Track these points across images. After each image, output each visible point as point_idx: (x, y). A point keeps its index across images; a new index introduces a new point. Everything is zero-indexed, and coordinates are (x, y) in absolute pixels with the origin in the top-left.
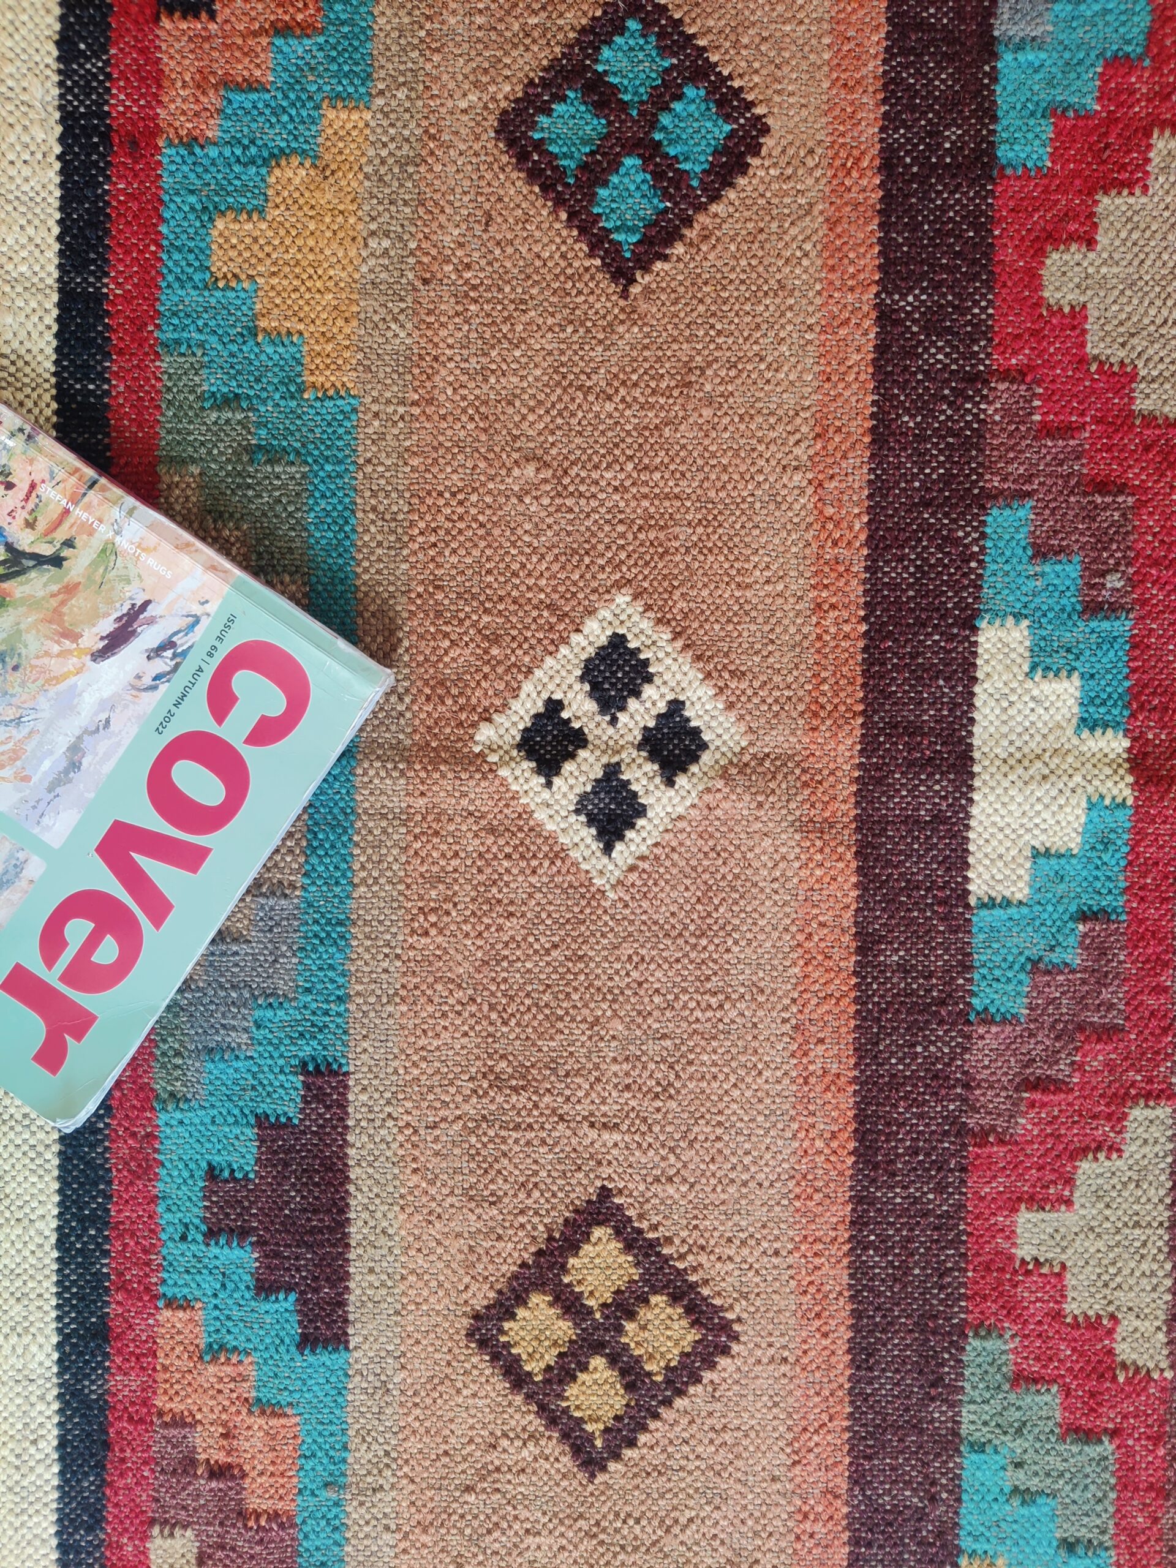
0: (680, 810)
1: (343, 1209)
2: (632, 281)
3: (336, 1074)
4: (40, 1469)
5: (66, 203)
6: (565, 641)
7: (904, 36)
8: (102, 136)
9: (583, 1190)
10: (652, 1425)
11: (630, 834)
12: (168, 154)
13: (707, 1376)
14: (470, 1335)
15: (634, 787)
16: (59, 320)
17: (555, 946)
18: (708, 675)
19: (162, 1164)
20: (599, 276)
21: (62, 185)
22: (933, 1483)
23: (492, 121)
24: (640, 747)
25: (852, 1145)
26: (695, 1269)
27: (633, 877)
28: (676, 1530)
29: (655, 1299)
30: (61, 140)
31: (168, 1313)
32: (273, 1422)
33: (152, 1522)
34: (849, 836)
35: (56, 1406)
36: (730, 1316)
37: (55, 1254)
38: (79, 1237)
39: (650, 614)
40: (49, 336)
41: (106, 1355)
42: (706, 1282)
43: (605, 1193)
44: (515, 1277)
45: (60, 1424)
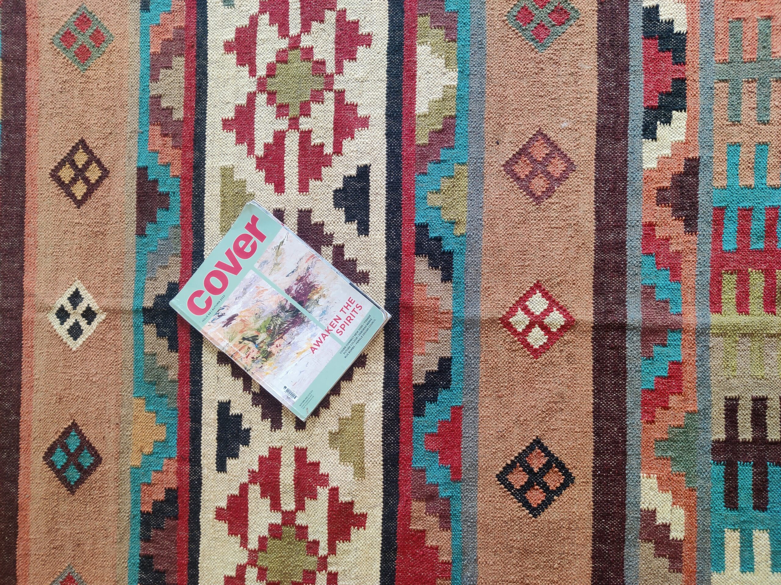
0: (60, 299)
1: (137, 201)
2: (72, 423)
3: (139, 235)
4: (210, 133)
5: (200, 445)
6: (87, 339)
7: (15, 479)
8: (192, 461)
9: (83, 208)
10: (68, 152)
11: (72, 293)
12: (175, 455)
13: (56, 164)
14: (109, 172)
15: (70, 304)
16: (201, 416)
17: (89, 266)
18: (55, 331)
19: (180, 211)
20: (79, 425)
21: (201, 449)
22: (7, 140)
23: (103, 462)
24: (70, 314)
25: (25, 220)
26: (59, 190)
27: (71, 283)
28: (64, 126)
29: (67, 182)
30: (201, 460)
31: (178, 174)
32: (153, 148)
33: (183, 121)
34: (25, 293)
35: (206, 149)
36: (51, 179)
37: (205, 187)
38: (200, 192)
39: (67, 345)
40: (203, 412)
41: (194, 162)
42: (57, 187)
43: (79, 207)
44: (98, 187)
45: (205, 144)
